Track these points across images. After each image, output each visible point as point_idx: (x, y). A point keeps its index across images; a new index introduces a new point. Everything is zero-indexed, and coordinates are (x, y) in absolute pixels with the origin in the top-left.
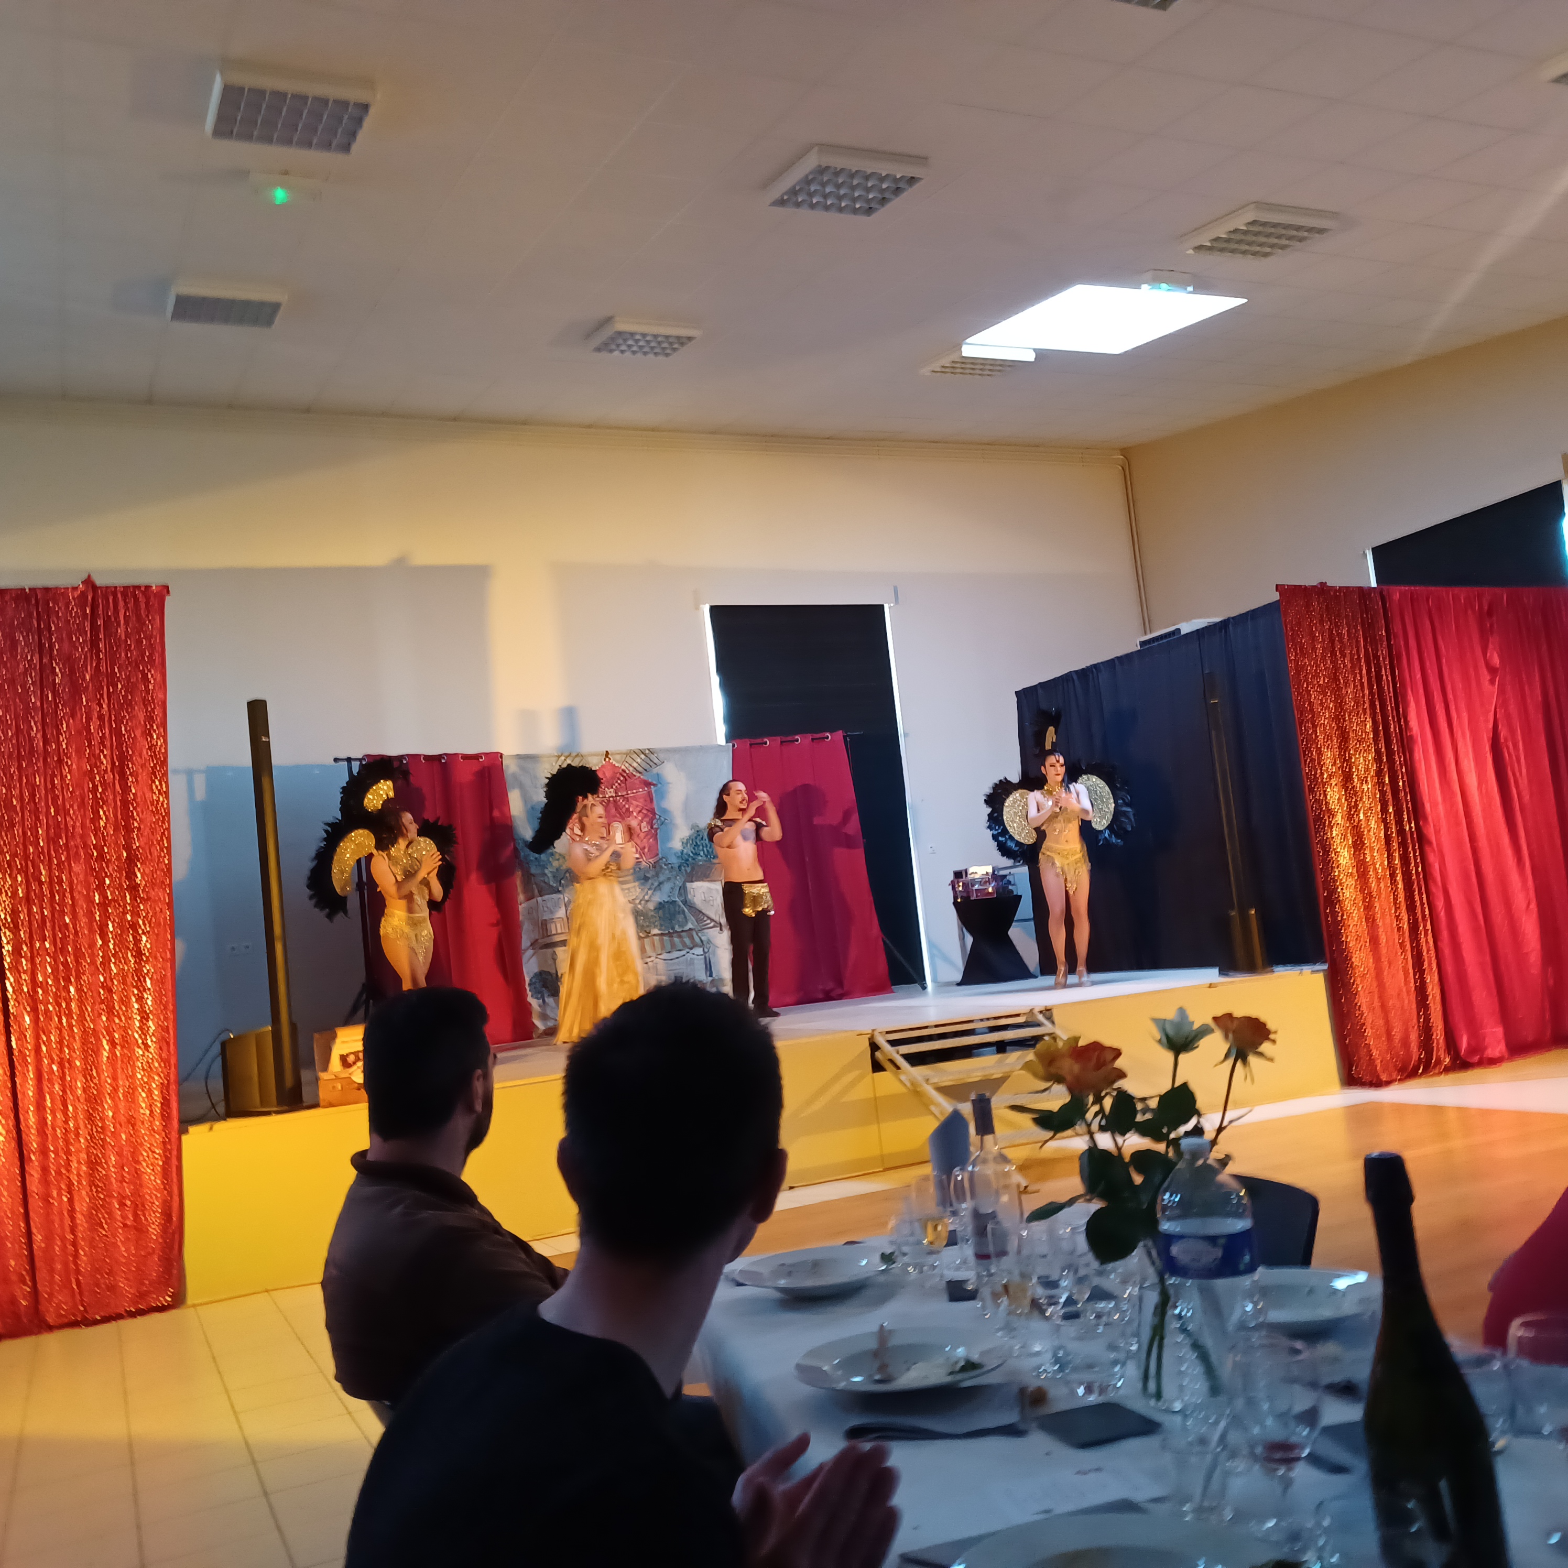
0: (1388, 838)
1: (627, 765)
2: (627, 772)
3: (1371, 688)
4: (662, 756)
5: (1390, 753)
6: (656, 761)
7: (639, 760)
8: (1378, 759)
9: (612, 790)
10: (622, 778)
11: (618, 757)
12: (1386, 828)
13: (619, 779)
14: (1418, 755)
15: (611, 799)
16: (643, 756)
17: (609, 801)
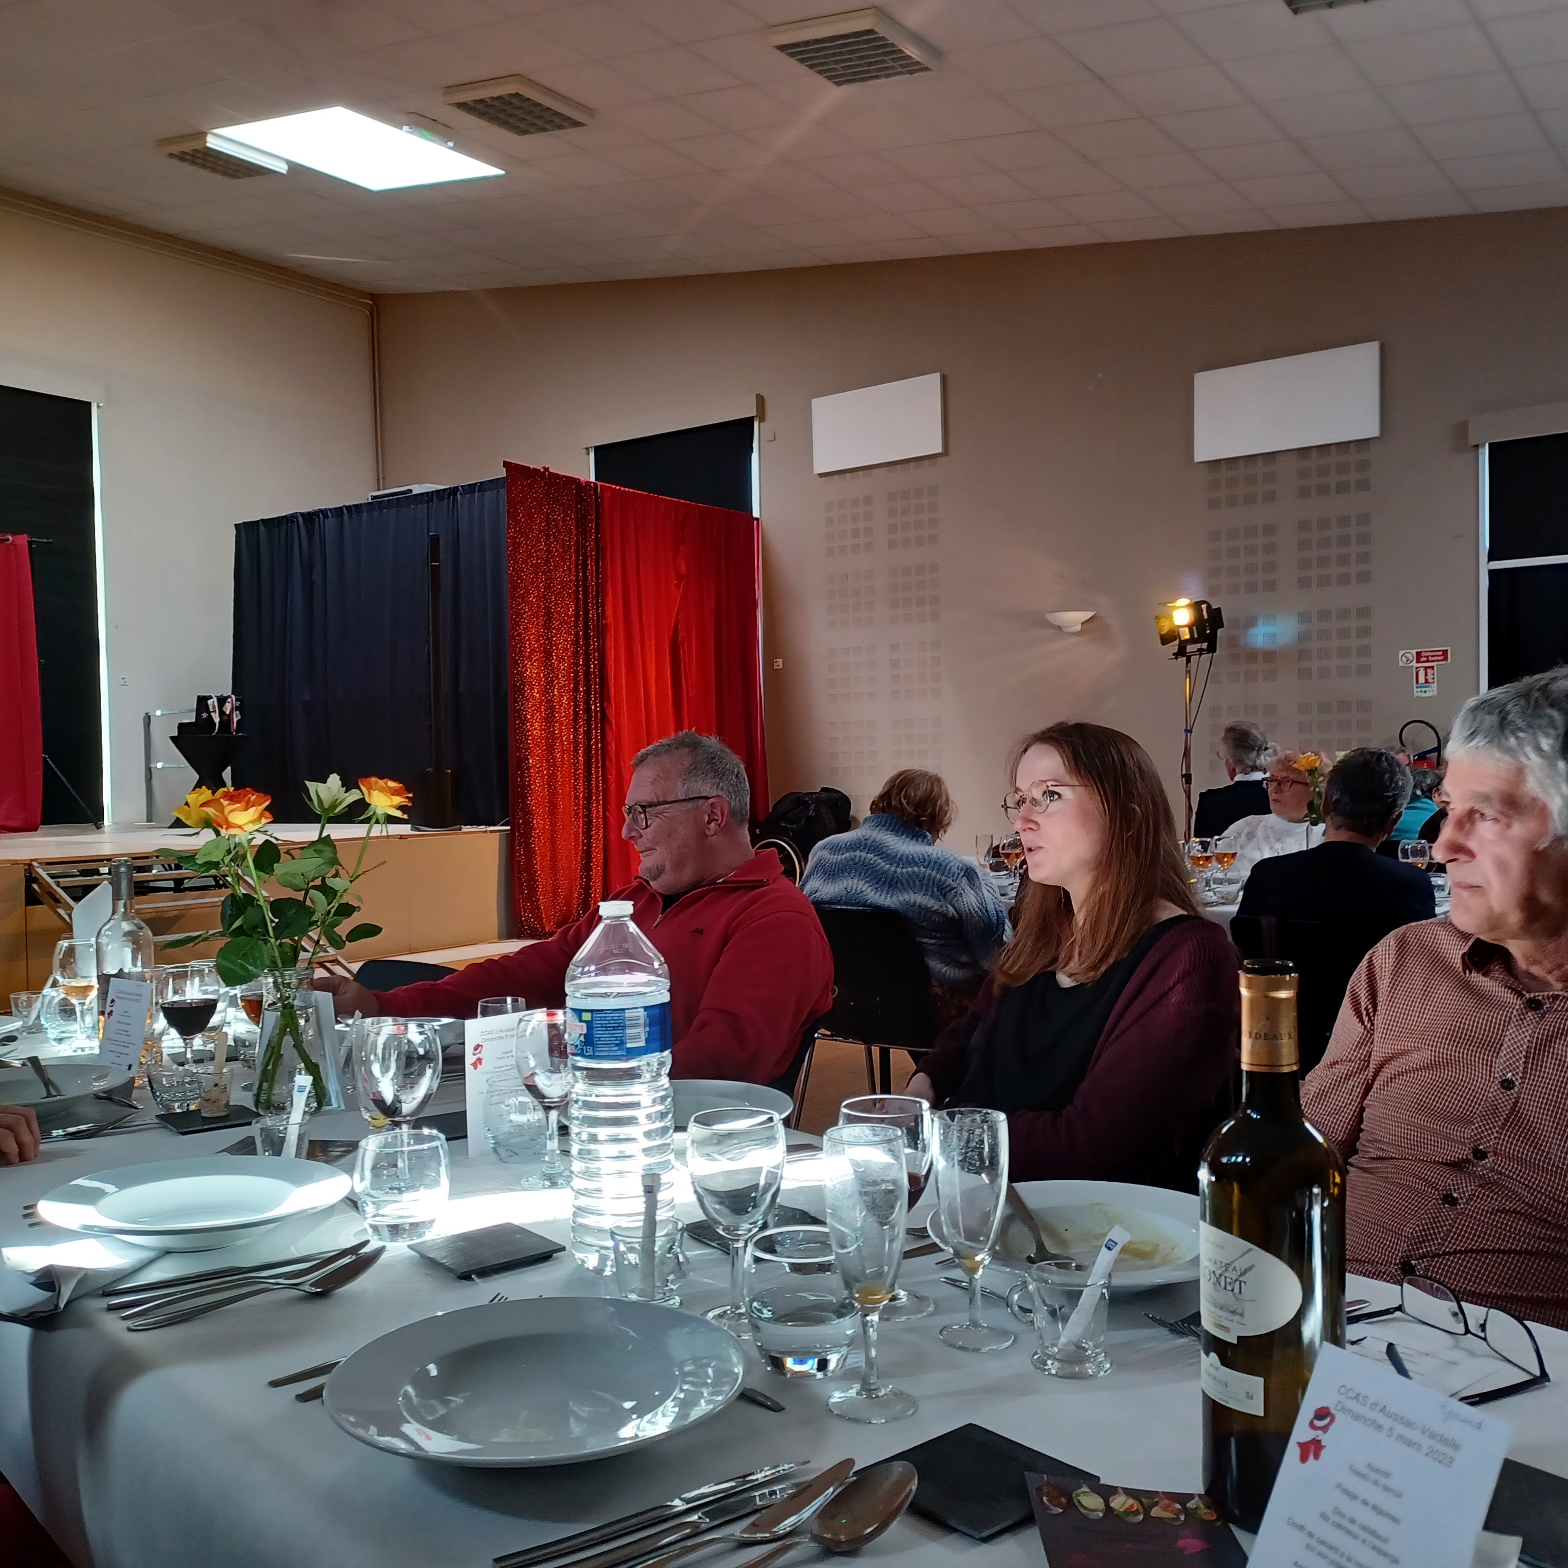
0: (576, 714)
3: (577, 575)
5: (586, 637)
8: (576, 643)
12: (576, 706)
14: (610, 642)
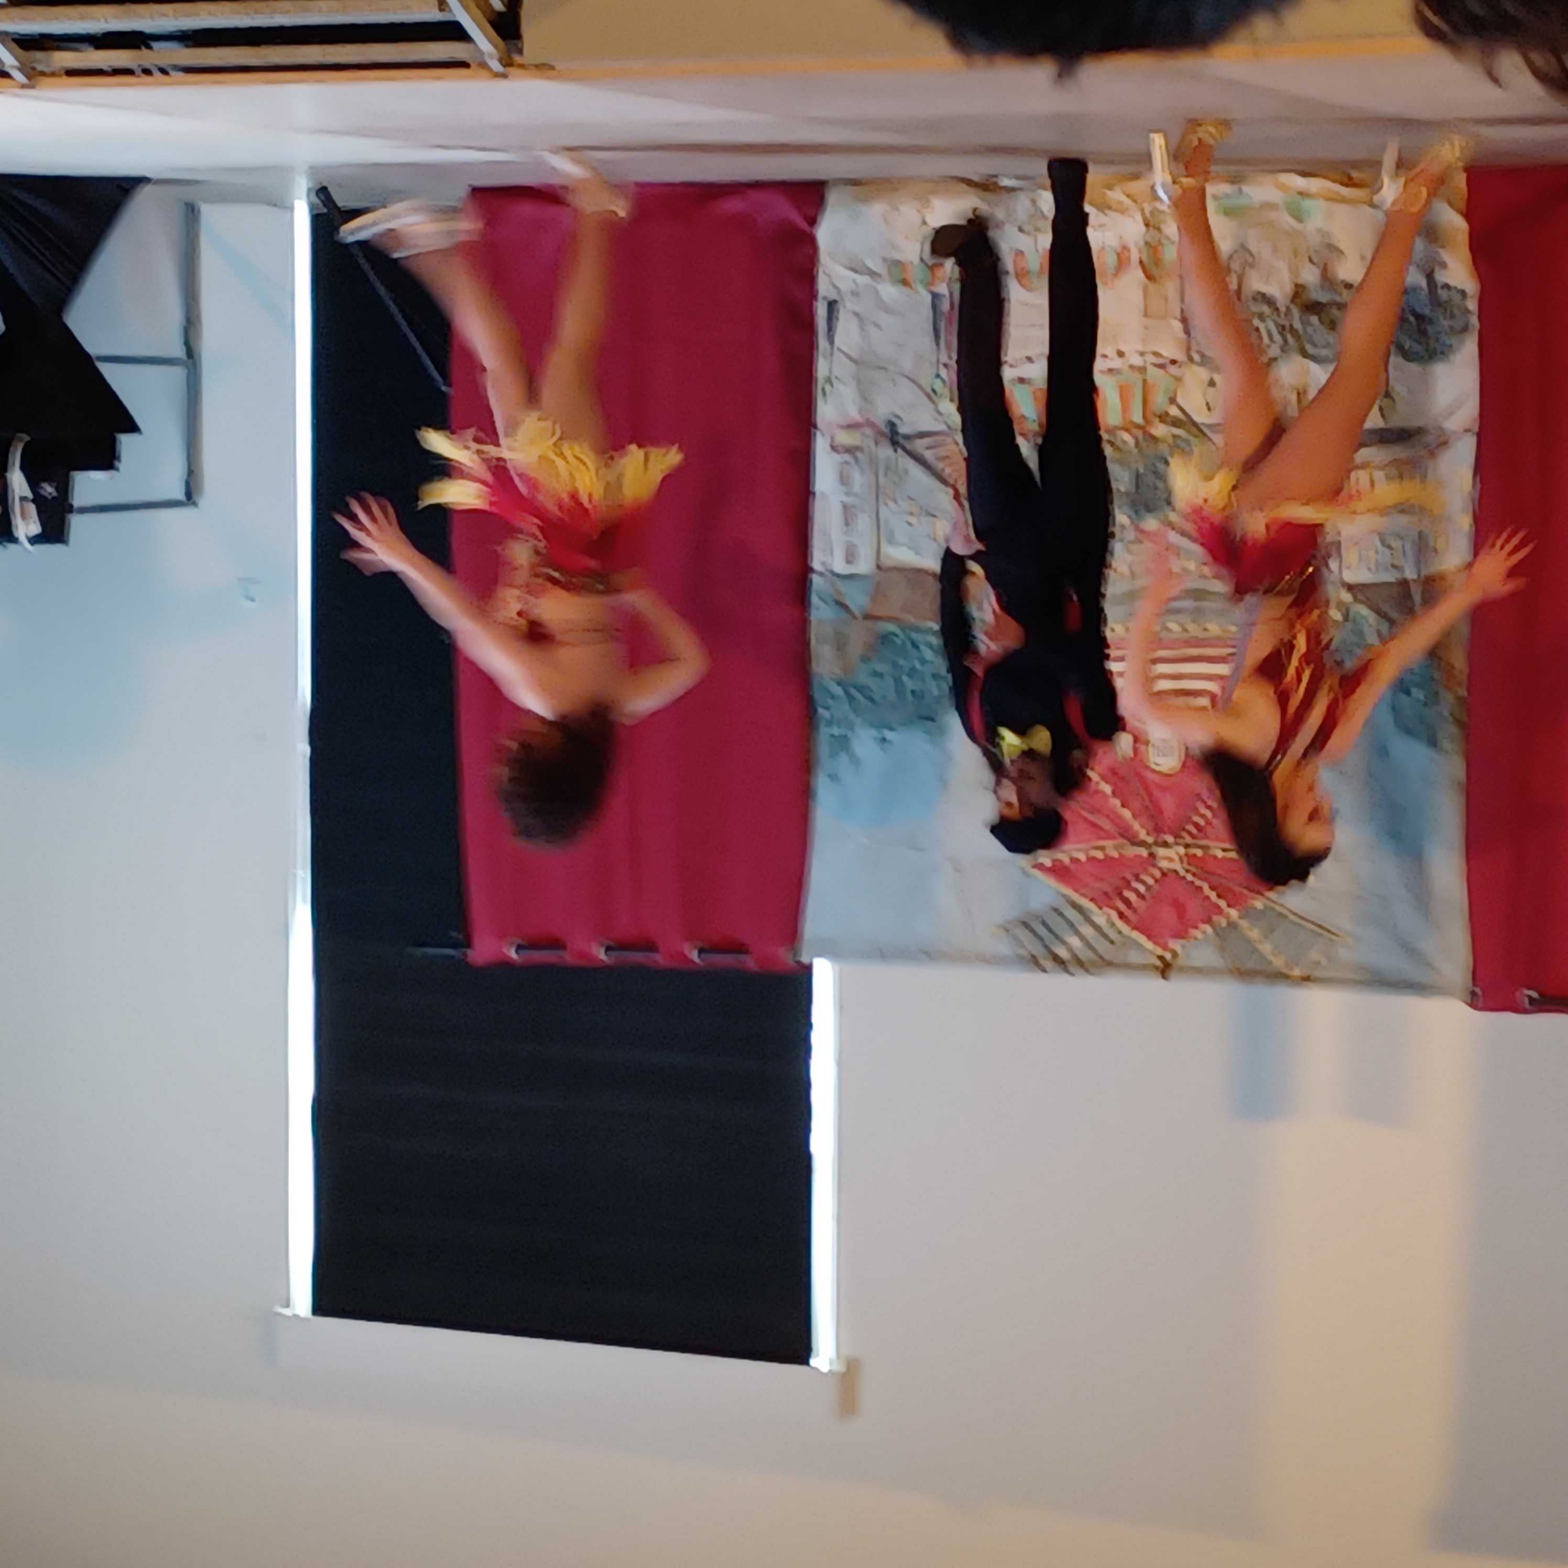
1: (1113, 935)
2: (1114, 915)
4: (1005, 948)
6: (1023, 934)
7: (1075, 941)
9: (1164, 864)
10: (1132, 896)
11: (1135, 957)
13: (1140, 896)
15: (1170, 839)
16: (1063, 953)
17: (1177, 836)
